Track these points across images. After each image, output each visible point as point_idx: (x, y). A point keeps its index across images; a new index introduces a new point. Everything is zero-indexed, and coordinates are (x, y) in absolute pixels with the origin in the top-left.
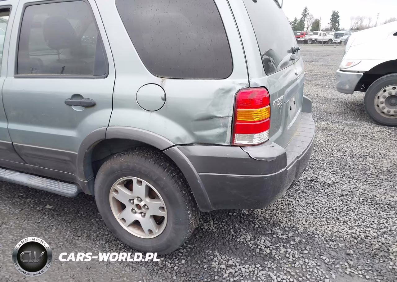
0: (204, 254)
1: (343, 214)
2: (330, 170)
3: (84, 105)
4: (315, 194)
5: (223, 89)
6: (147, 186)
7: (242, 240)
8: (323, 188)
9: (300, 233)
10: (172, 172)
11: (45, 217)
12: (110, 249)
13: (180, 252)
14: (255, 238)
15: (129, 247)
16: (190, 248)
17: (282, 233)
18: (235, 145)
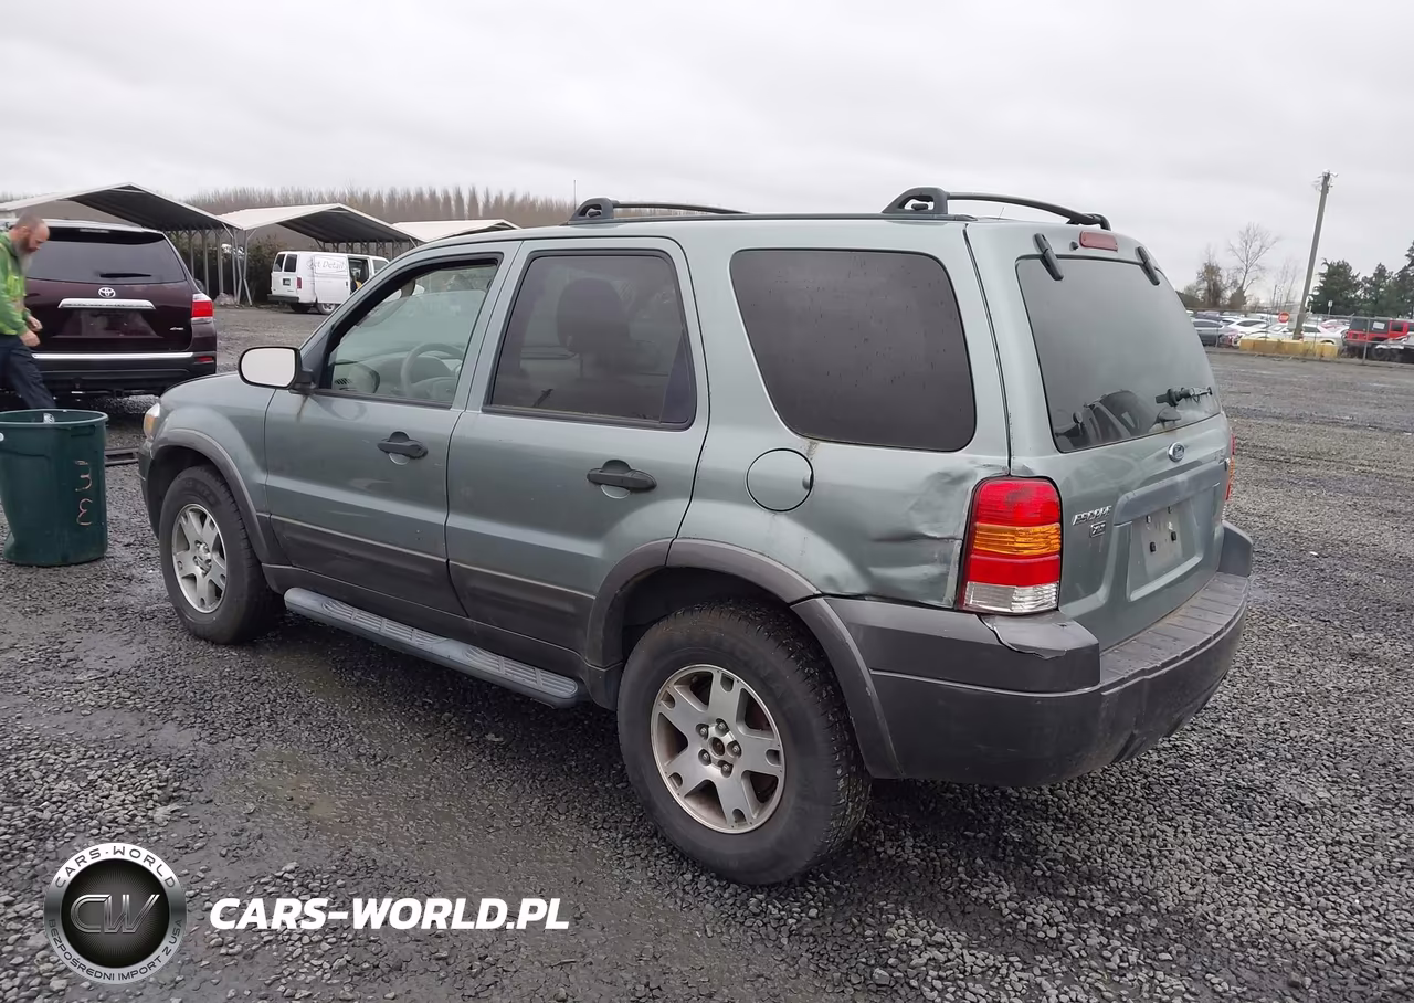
0: (872, 908)
1: (1320, 888)
2: (1325, 772)
3: (631, 485)
4: (1247, 825)
5: (945, 474)
6: (744, 692)
7: (985, 896)
8: (1280, 813)
9: (1163, 912)
10: (807, 664)
11: (484, 760)
12: (632, 853)
13: (809, 891)
14: (1023, 898)
15: (682, 855)
16: (837, 888)
17: (1106, 900)
18: (965, 608)
